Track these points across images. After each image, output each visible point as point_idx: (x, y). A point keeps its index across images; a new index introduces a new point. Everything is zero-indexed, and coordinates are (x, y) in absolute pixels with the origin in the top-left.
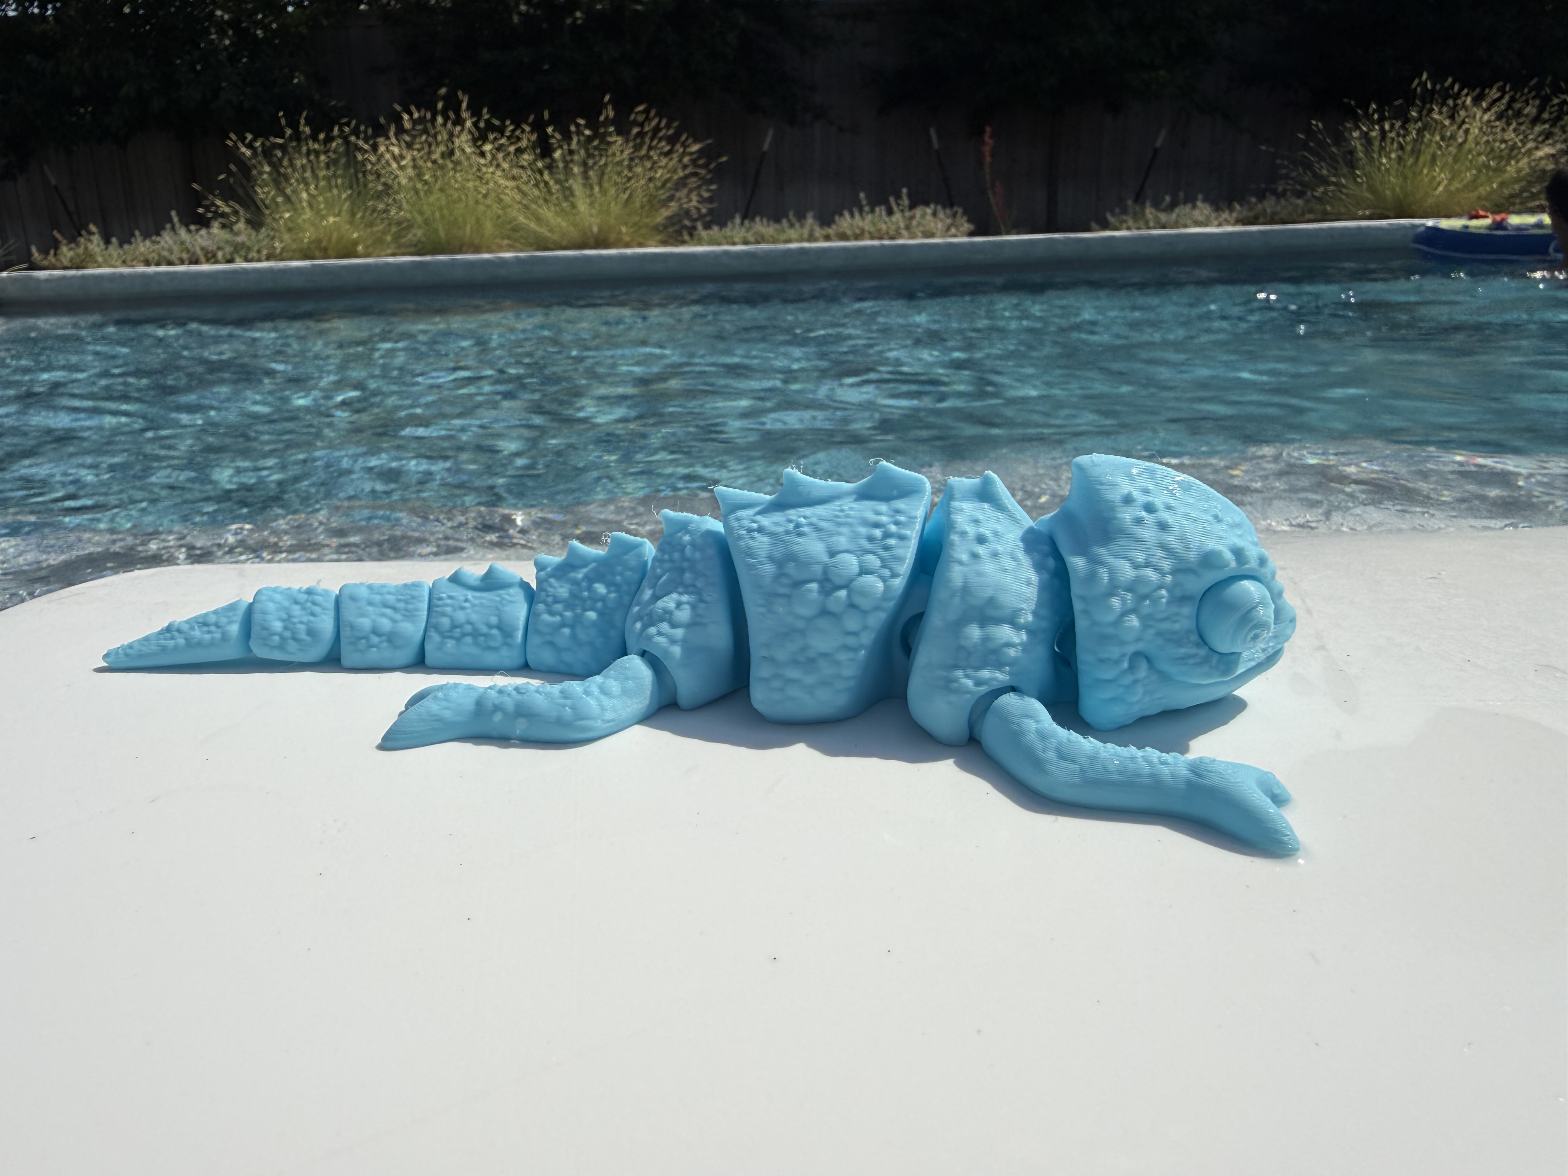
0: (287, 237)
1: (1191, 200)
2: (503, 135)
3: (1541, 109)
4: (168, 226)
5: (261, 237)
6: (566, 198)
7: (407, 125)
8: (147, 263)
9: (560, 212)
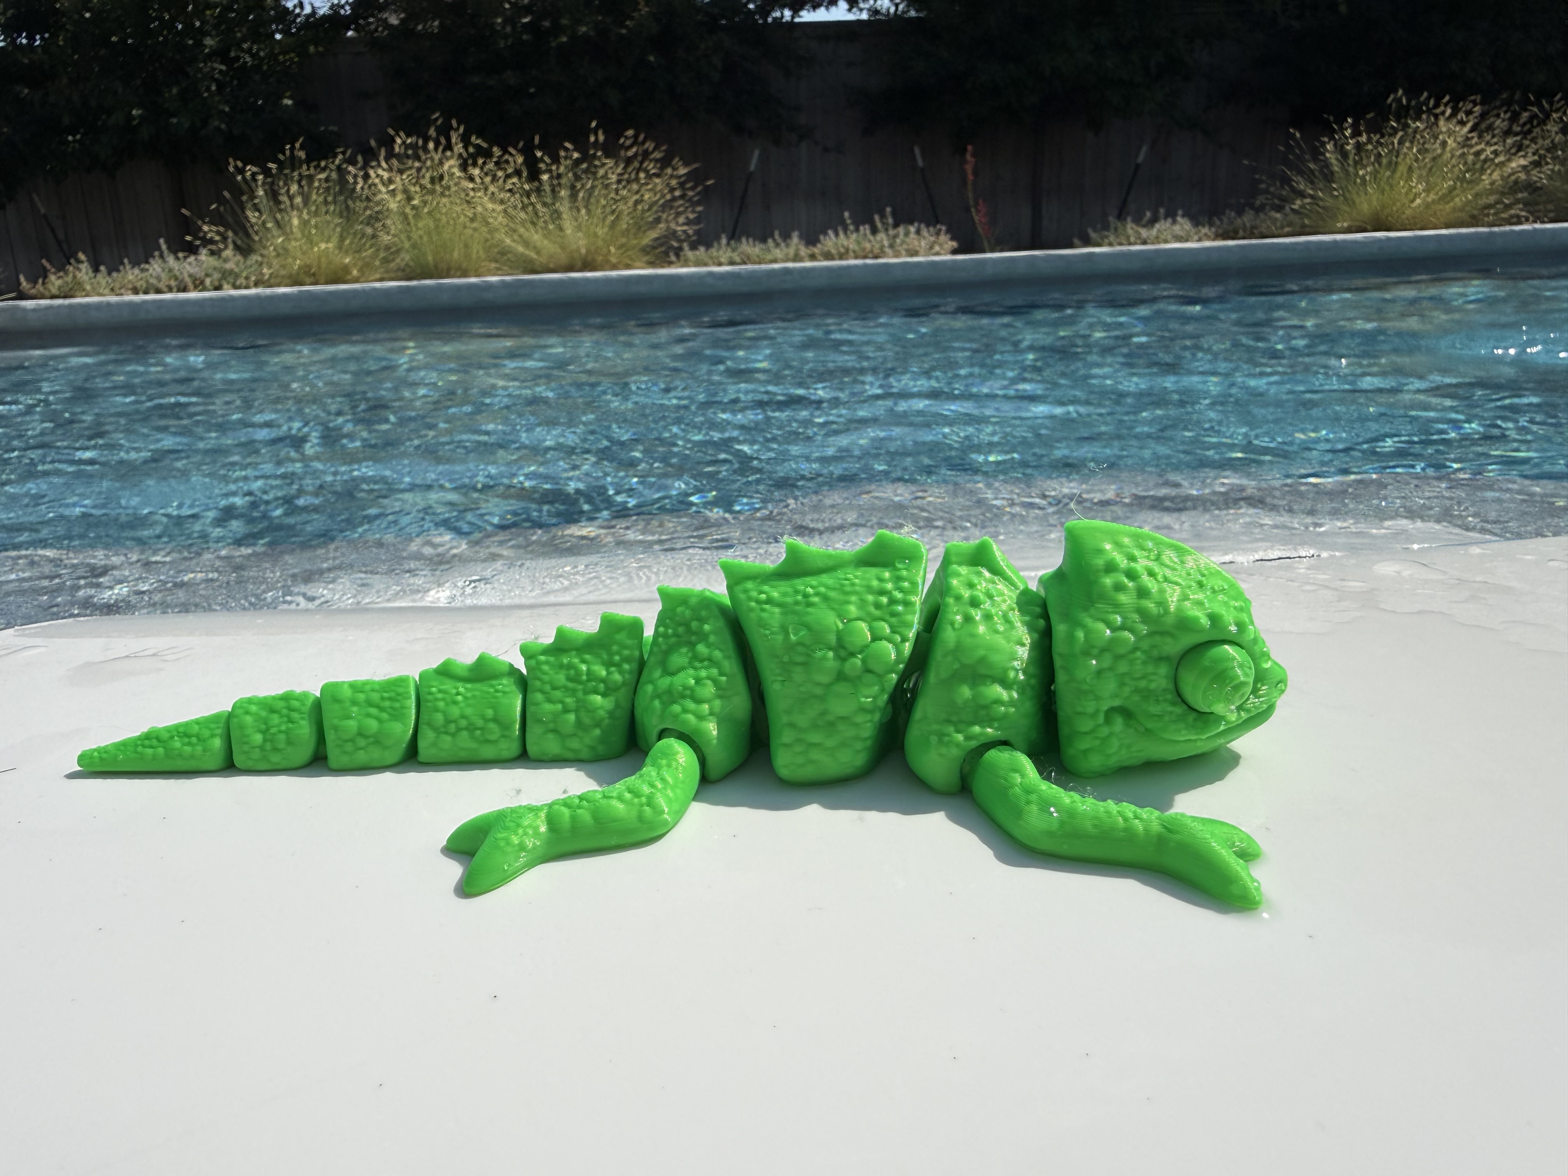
0: (275, 263)
1: (1171, 215)
2: (491, 160)
3: (1512, 122)
4: (157, 254)
5: (249, 262)
6: (553, 222)
7: (399, 150)
8: (136, 291)
9: (547, 235)
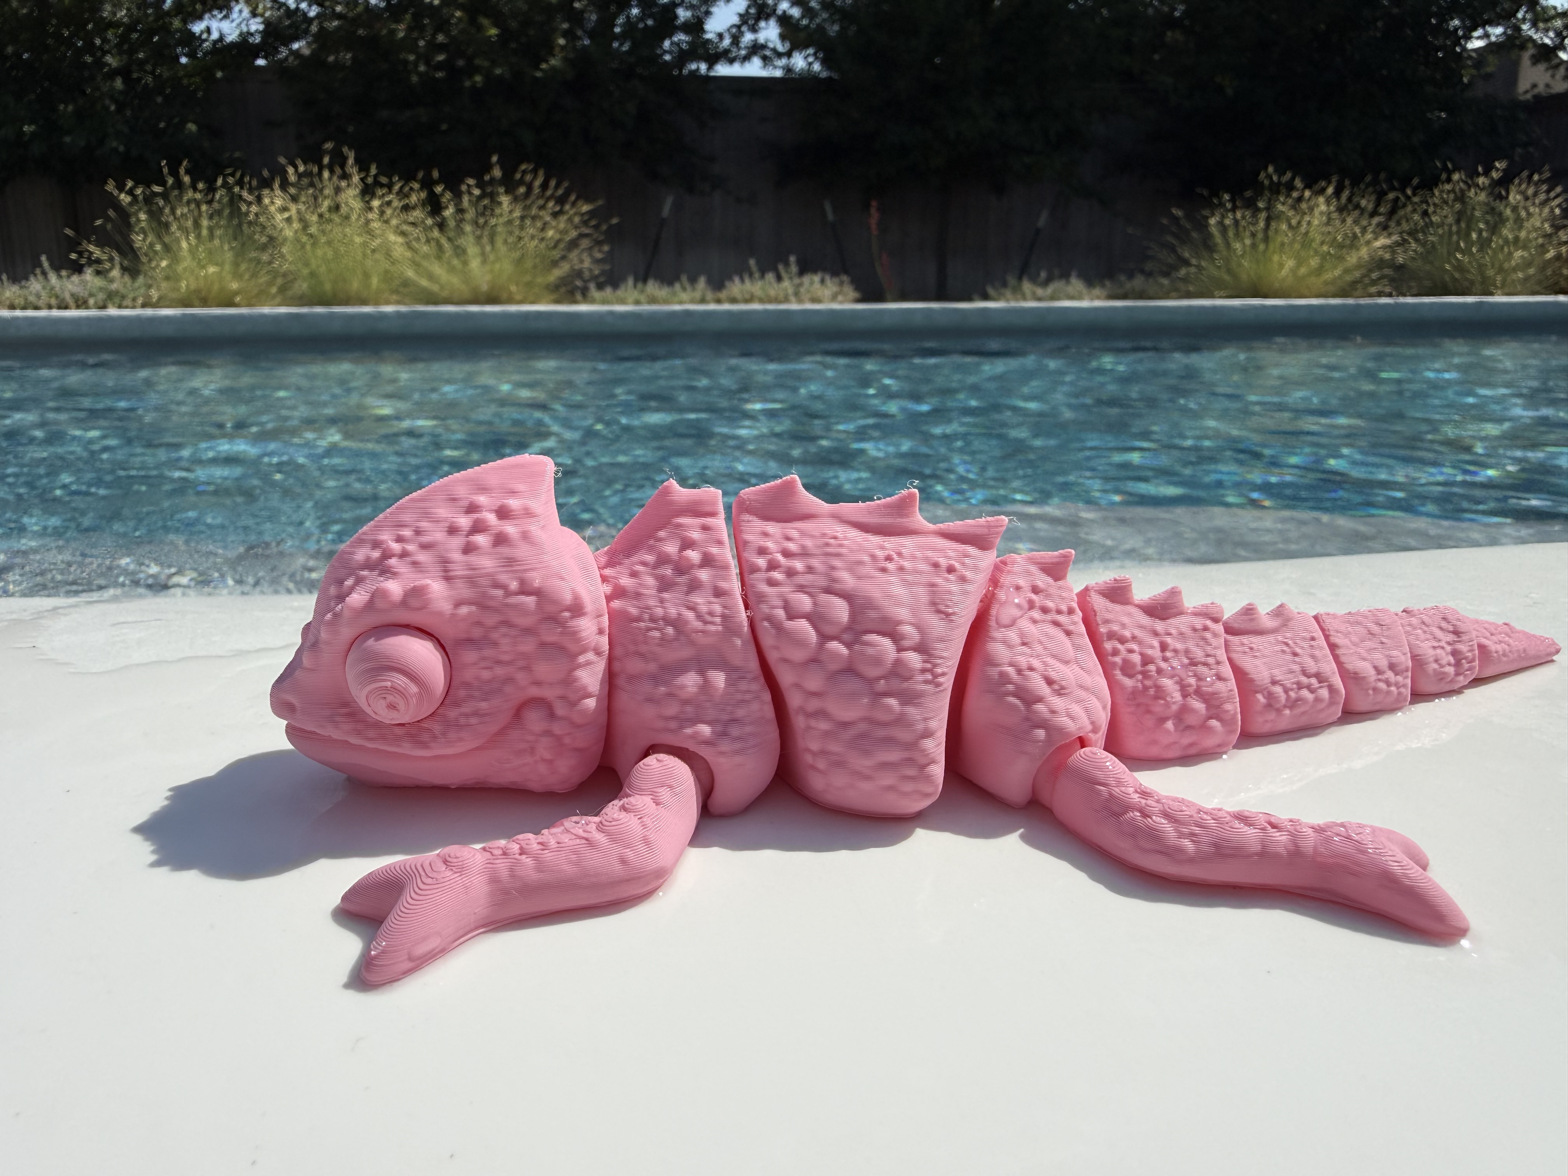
0: (164, 285)
1: (1065, 276)
2: (390, 192)
3: (1378, 204)
4: (38, 271)
5: (136, 285)
6: (458, 256)
7: (292, 178)
8: (12, 307)
9: (452, 269)
